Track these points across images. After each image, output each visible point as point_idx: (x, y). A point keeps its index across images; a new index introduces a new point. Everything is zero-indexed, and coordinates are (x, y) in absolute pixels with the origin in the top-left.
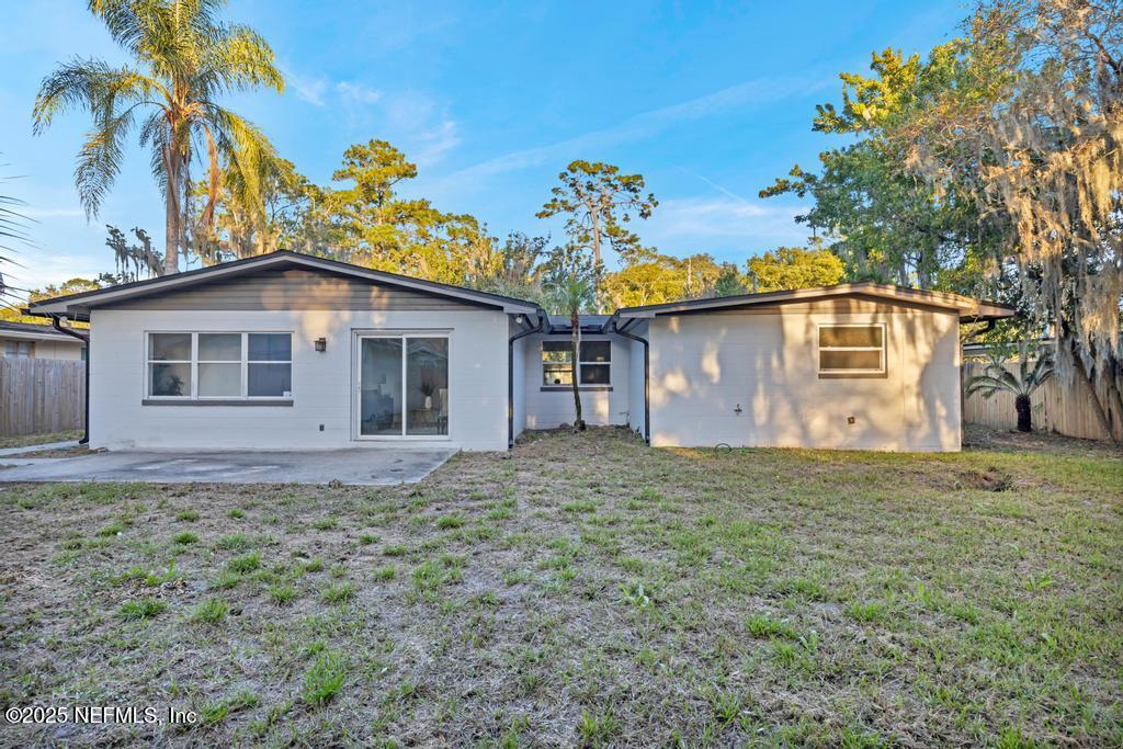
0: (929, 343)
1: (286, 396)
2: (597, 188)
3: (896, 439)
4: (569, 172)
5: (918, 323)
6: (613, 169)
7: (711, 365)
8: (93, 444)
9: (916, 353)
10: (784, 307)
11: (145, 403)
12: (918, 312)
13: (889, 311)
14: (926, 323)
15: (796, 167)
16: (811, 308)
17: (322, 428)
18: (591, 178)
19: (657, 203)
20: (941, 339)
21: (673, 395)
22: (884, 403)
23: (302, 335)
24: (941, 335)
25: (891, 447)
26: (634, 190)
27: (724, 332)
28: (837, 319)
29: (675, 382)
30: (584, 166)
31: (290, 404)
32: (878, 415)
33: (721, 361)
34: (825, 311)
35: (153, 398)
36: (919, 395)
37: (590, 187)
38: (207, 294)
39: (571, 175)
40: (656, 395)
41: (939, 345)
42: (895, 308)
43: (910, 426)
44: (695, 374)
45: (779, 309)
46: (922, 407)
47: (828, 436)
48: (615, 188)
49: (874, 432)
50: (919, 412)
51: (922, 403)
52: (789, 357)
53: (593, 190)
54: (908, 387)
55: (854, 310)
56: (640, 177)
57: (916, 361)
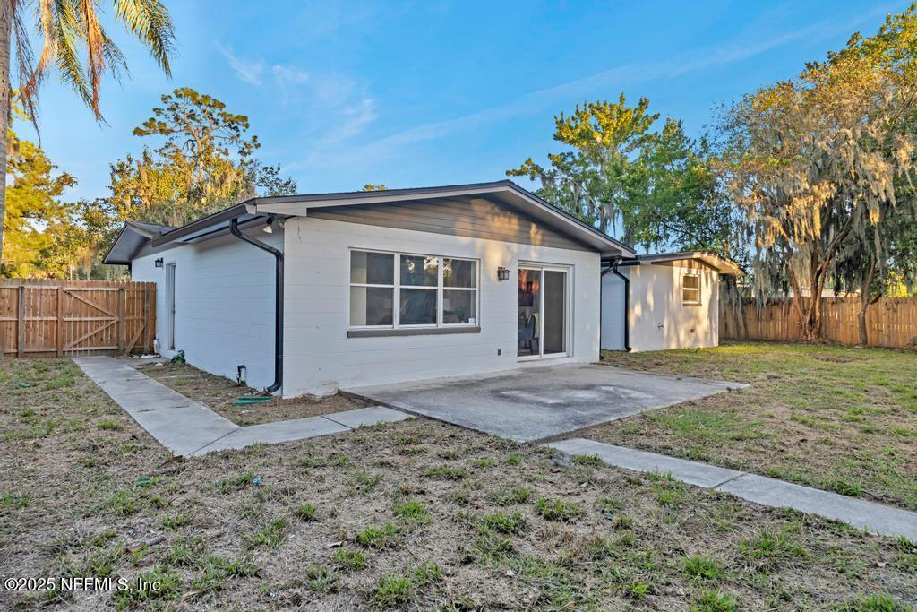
1: (471, 323)
2: (198, 118)
4: (173, 96)
6: (222, 106)
8: (289, 391)
11: (350, 335)
15: (530, 159)
18: (195, 107)
19: (259, 145)
22: (700, 321)
26: (236, 129)
27: (655, 277)
28: (688, 271)
30: (194, 96)
31: (474, 331)
32: (698, 328)
34: (685, 267)
36: (708, 316)
37: (192, 116)
39: (175, 100)
40: (632, 319)
43: (706, 334)
46: (709, 324)
47: (685, 342)
48: (216, 122)
51: (709, 321)
53: (193, 119)
56: (245, 118)
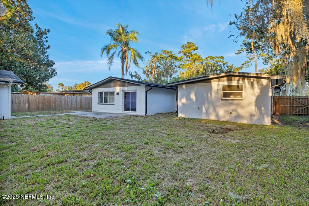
0: (259, 89)
3: (246, 119)
5: (255, 83)
7: (193, 97)
8: (93, 111)
9: (254, 92)
10: (212, 80)
12: (255, 79)
13: (243, 80)
14: (258, 82)
16: (219, 80)
17: (118, 109)
20: (263, 87)
21: (183, 104)
22: (242, 107)
23: (116, 92)
24: (264, 86)
25: (245, 122)
27: (196, 88)
28: (228, 83)
29: (184, 101)
31: (114, 104)
32: (241, 111)
33: (196, 95)
34: (223, 81)
35: (99, 103)
36: (256, 105)
38: (105, 85)
40: (179, 104)
41: (263, 90)
42: (246, 79)
43: (252, 115)
44: (189, 99)
45: (210, 81)
46: (257, 110)
47: (224, 117)
49: (239, 116)
50: (256, 111)
51: (257, 108)
52: (213, 94)
54: (251, 103)
55: (233, 80)
57: (254, 95)
